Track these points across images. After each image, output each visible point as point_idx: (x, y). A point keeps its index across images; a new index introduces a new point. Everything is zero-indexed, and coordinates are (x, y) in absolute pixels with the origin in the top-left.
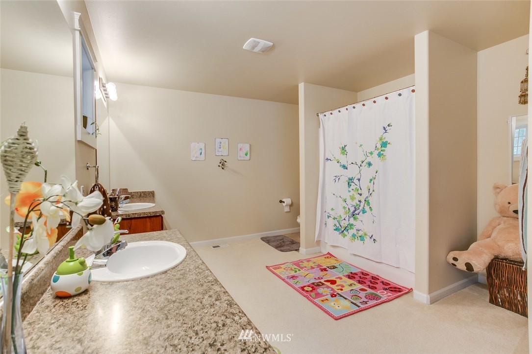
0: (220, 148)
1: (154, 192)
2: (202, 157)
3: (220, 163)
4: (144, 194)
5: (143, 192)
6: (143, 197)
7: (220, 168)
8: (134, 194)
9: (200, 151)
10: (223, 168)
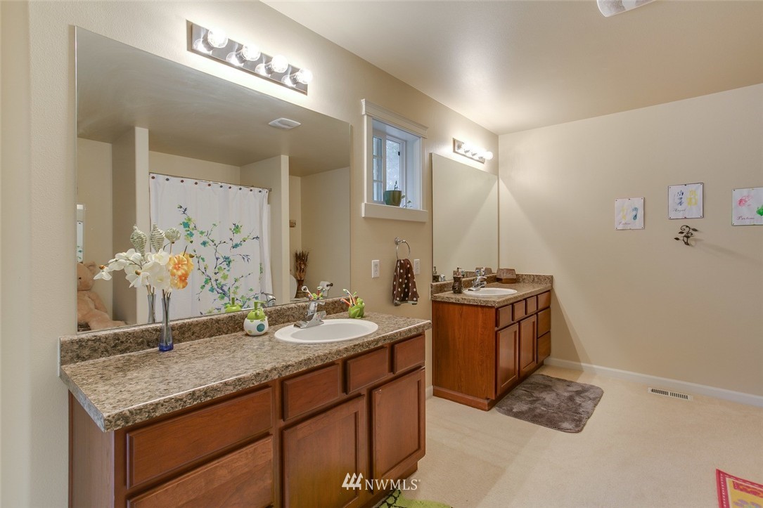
0: (681, 203)
1: (552, 277)
2: (639, 223)
3: (681, 233)
4: (538, 279)
5: (537, 276)
6: (537, 282)
7: (681, 243)
8: (526, 277)
9: (634, 213)
10: (687, 244)
